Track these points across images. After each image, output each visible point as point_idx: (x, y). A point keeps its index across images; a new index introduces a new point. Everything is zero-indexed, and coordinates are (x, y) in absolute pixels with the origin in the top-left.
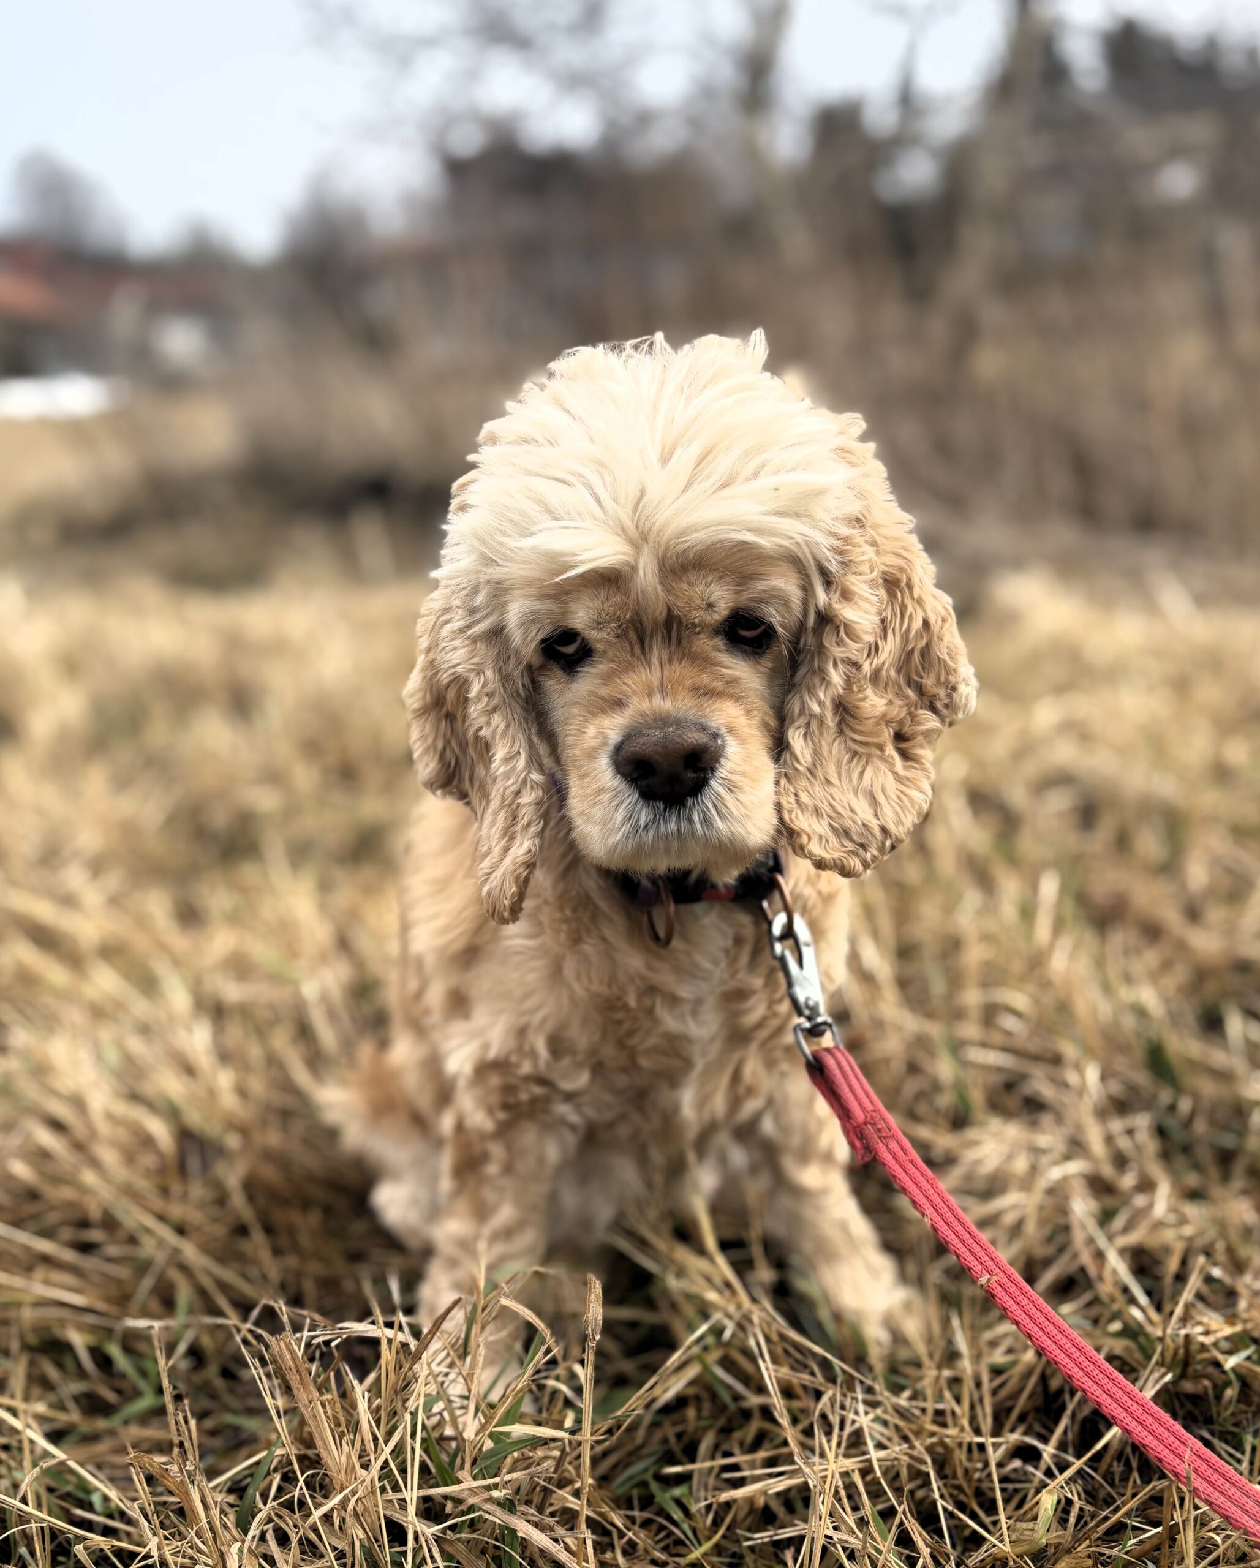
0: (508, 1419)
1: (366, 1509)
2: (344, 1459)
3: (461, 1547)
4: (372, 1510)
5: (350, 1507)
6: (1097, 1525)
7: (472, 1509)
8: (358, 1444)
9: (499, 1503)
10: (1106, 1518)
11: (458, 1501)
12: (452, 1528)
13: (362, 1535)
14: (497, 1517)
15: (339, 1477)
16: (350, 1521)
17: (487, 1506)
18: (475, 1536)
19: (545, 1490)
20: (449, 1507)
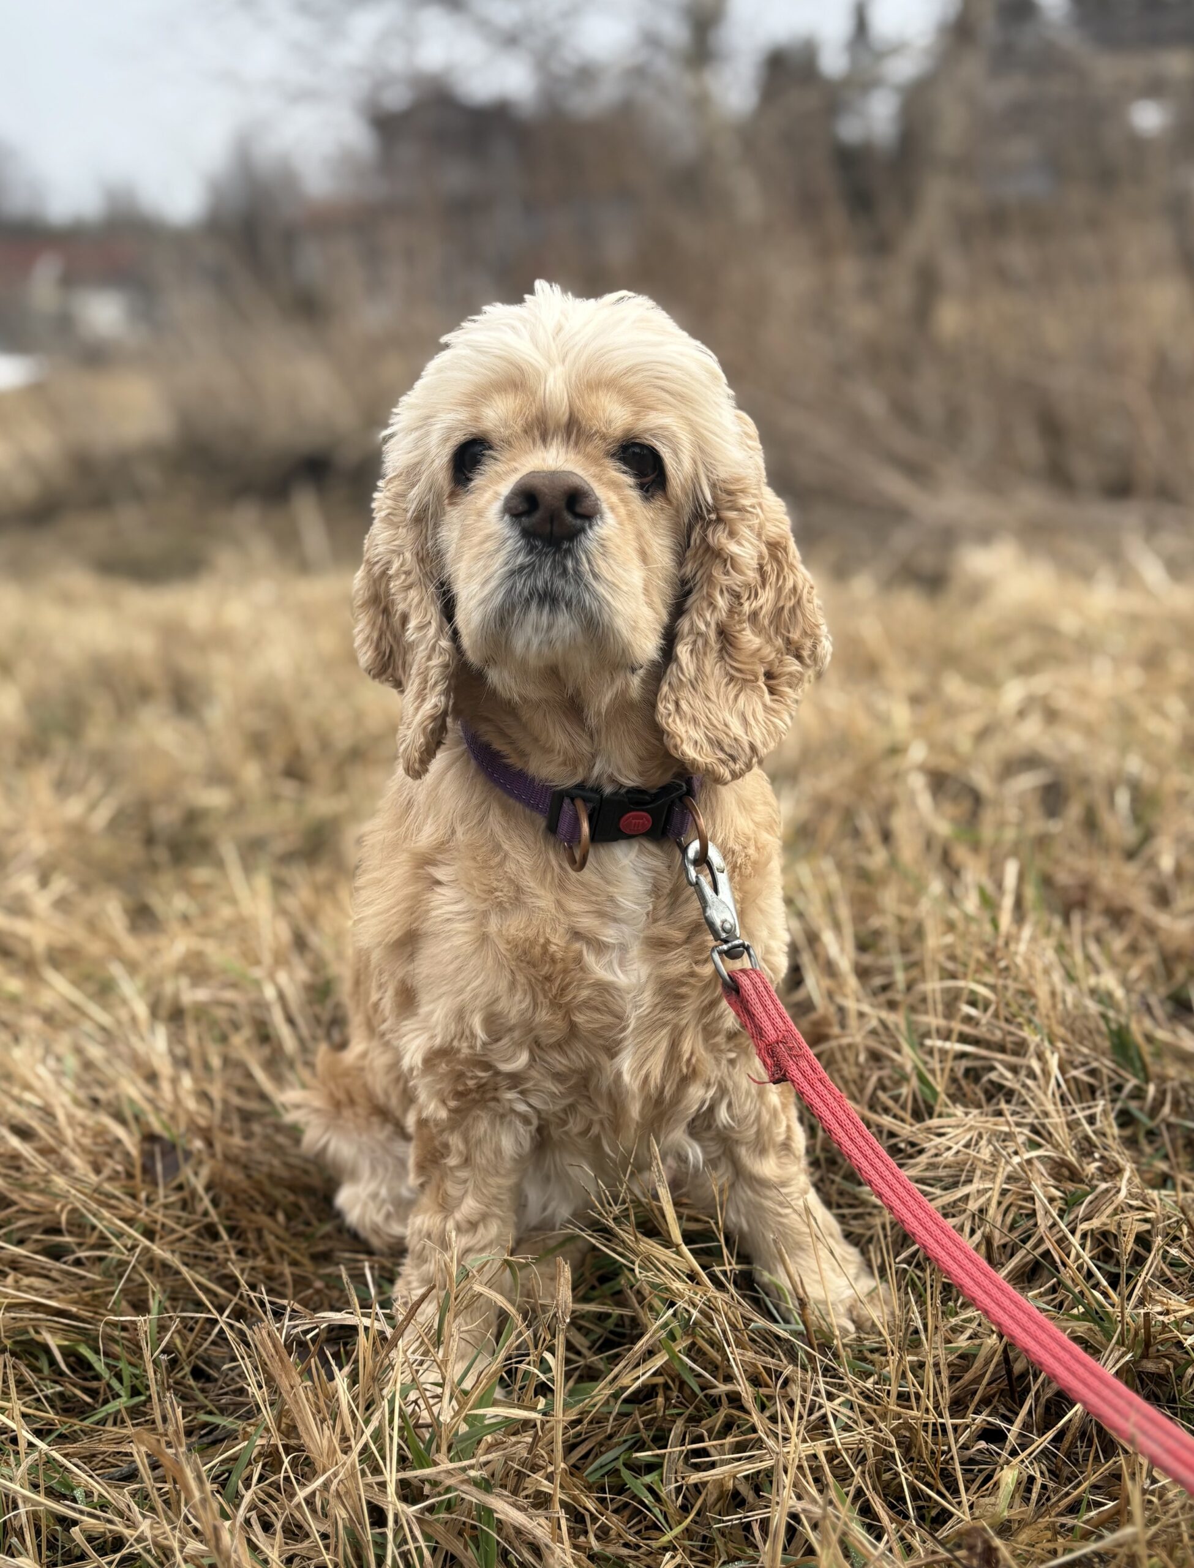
0: (481, 1403)
1: (347, 1492)
2: (325, 1442)
3: (441, 1528)
4: (354, 1493)
5: (333, 1487)
6: (1059, 1500)
7: (448, 1490)
8: (338, 1429)
9: (475, 1483)
10: (1068, 1494)
11: (435, 1484)
12: (431, 1509)
13: (344, 1515)
14: (474, 1496)
15: (320, 1461)
16: (333, 1501)
17: (465, 1487)
18: (454, 1516)
19: (519, 1473)
20: (427, 1489)
